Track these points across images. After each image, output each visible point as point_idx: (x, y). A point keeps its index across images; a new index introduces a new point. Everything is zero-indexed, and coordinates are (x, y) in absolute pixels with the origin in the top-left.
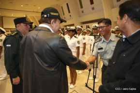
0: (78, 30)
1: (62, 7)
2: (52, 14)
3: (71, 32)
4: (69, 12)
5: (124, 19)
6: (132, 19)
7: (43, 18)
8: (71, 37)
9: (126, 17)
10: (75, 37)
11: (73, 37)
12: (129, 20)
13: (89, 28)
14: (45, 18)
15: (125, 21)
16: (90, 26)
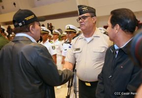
2: (27, 19)
5: (115, 28)
6: (123, 30)
7: (19, 28)
9: (118, 26)
12: (121, 29)
14: (21, 26)
15: (117, 31)
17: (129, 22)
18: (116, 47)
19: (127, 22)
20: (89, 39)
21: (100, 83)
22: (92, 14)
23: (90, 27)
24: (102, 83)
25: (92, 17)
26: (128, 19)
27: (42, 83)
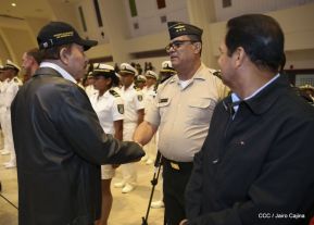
0: (125, 75)
1: (80, 9)
3: (101, 79)
4: (100, 24)
5: (235, 56)
6: (253, 60)
8: (101, 93)
9: (241, 52)
10: (112, 93)
11: (107, 93)
12: (247, 59)
13: (151, 68)
15: (238, 63)
16: (153, 65)
17: (266, 42)
18: (235, 98)
19: (263, 43)
20: (185, 84)
21: (197, 171)
22: (194, 38)
23: (188, 61)
24: (200, 171)
25: (193, 42)
26: (266, 37)
27: (72, 154)
